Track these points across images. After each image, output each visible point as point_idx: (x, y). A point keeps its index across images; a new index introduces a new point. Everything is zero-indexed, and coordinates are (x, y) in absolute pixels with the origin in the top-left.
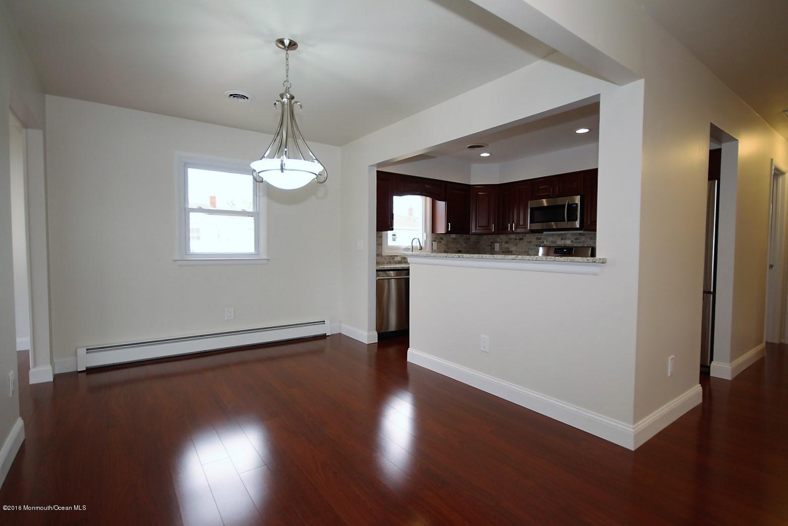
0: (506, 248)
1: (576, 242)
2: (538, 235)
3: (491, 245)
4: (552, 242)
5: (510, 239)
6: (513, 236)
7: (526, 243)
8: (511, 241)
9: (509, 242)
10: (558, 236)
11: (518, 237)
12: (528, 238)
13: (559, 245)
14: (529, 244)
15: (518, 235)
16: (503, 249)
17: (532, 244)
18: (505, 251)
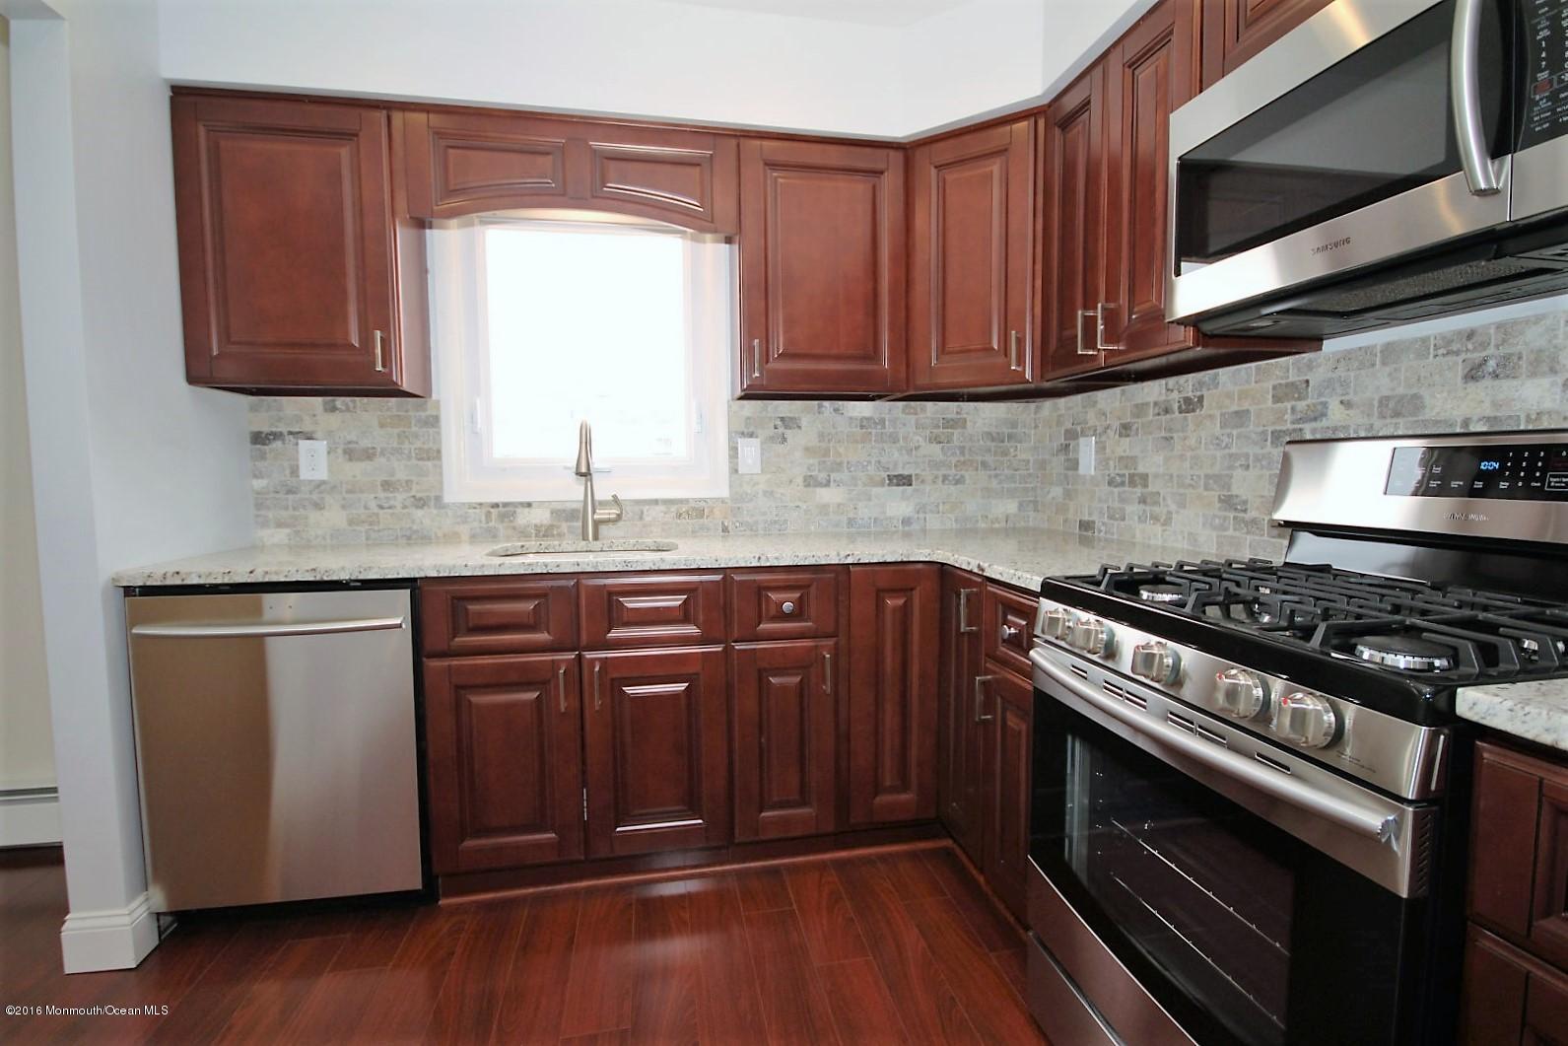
0: (1121, 458)
2: (1284, 368)
3: (1067, 448)
4: (1384, 401)
5: (1140, 409)
6: (1153, 390)
7: (1217, 430)
8: (1144, 420)
9: (1134, 428)
10: (1440, 352)
11: (1175, 395)
12: (1229, 396)
13: (1445, 422)
14: (1235, 432)
15: (1177, 382)
16: (1112, 465)
17: (1251, 427)
18: (1118, 475)
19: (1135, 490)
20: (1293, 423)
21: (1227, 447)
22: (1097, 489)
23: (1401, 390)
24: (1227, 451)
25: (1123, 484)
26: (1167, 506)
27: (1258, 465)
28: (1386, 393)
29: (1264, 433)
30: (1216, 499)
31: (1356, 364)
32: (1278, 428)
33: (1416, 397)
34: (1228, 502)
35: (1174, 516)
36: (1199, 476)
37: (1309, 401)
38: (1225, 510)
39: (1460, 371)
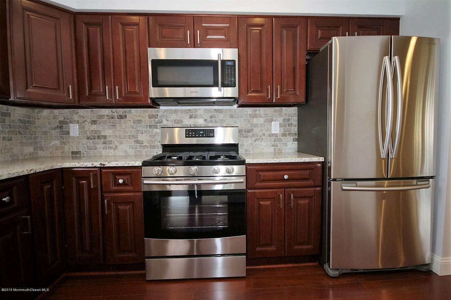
0: (92, 131)
1: (212, 121)
2: (151, 111)
3: (61, 127)
4: (175, 120)
5: (101, 117)
6: (106, 112)
7: (132, 124)
8: (103, 120)
9: (98, 122)
10: (185, 112)
11: (116, 114)
12: (135, 116)
13: (187, 125)
14: (138, 125)
15: (116, 110)
16: (88, 133)
17: (143, 124)
18: (92, 136)
19: (100, 140)
20: (155, 123)
21: (135, 128)
22: (81, 141)
23: (178, 119)
24: (136, 129)
25: (94, 139)
26: (115, 144)
27: (146, 132)
29: (147, 125)
30: (133, 141)
31: (169, 113)
32: (150, 124)
33: (181, 120)
34: (137, 142)
35: (118, 147)
36: (127, 136)
37: (158, 119)
38: (136, 144)
39: (189, 116)
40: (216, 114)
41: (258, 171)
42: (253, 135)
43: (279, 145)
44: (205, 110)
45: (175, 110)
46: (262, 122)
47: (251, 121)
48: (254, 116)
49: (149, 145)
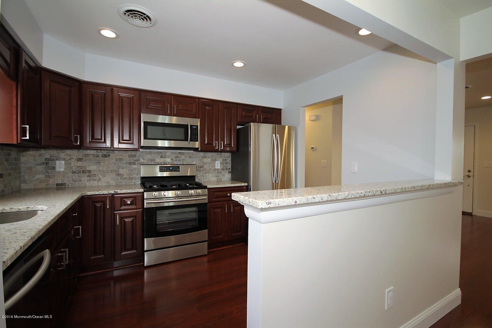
0: (78, 167)
1: (176, 160)
2: (131, 152)
3: (47, 163)
4: (149, 159)
5: (87, 155)
6: (92, 152)
7: (114, 161)
8: (88, 158)
9: (84, 159)
10: (157, 154)
11: (100, 153)
12: (117, 155)
13: (158, 163)
14: (120, 162)
15: (101, 151)
16: (74, 168)
17: (124, 161)
18: (77, 171)
19: (85, 174)
20: (133, 161)
21: (117, 165)
22: (66, 174)
23: (152, 158)
25: (80, 173)
26: (99, 177)
27: (126, 168)
28: (150, 158)
29: (127, 162)
30: (115, 175)
31: (145, 153)
32: (130, 162)
33: (154, 159)
34: (118, 175)
35: (102, 179)
36: (110, 170)
37: (136, 158)
39: (160, 156)
40: (179, 155)
41: (214, 192)
42: (204, 169)
43: (220, 176)
44: (172, 153)
45: (150, 152)
46: (209, 161)
47: (202, 160)
48: (204, 157)
49: (128, 177)
